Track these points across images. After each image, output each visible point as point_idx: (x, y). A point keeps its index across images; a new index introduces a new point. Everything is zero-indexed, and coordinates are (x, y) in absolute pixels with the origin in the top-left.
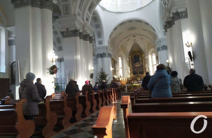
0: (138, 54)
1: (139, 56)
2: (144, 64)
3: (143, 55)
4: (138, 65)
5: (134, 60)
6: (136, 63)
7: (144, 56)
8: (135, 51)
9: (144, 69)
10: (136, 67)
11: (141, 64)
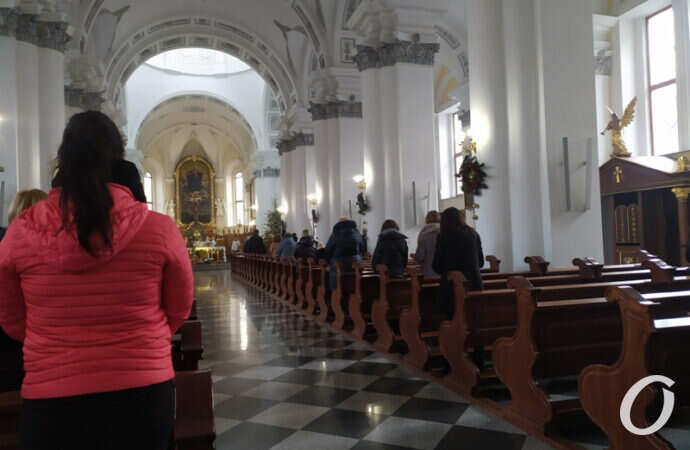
1: (200, 175)
2: (212, 197)
3: (212, 175)
4: (196, 198)
6: (193, 191)
7: (215, 177)
8: (191, 161)
9: (213, 210)
10: (190, 202)
11: (206, 196)
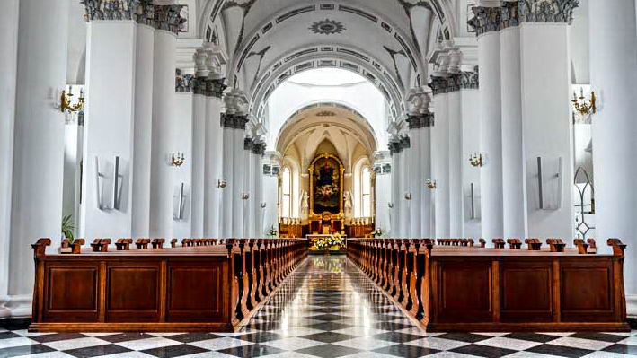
0: (330, 164)
1: (331, 171)
2: (342, 190)
3: (342, 170)
4: (327, 191)
5: (319, 178)
6: (324, 185)
7: (344, 172)
8: (324, 157)
10: (322, 195)
11: (336, 189)
